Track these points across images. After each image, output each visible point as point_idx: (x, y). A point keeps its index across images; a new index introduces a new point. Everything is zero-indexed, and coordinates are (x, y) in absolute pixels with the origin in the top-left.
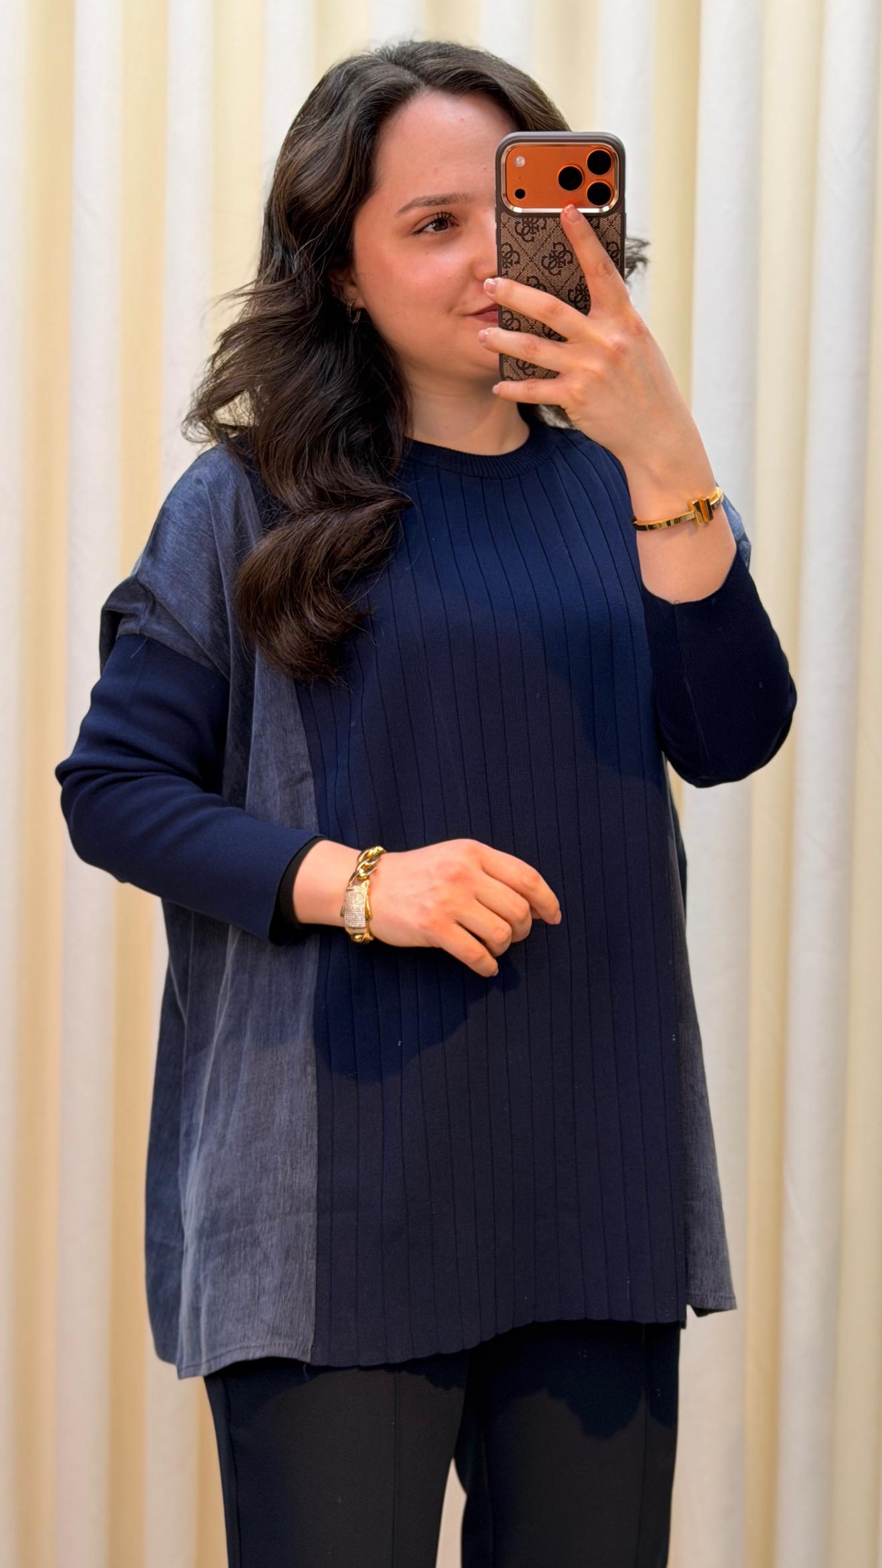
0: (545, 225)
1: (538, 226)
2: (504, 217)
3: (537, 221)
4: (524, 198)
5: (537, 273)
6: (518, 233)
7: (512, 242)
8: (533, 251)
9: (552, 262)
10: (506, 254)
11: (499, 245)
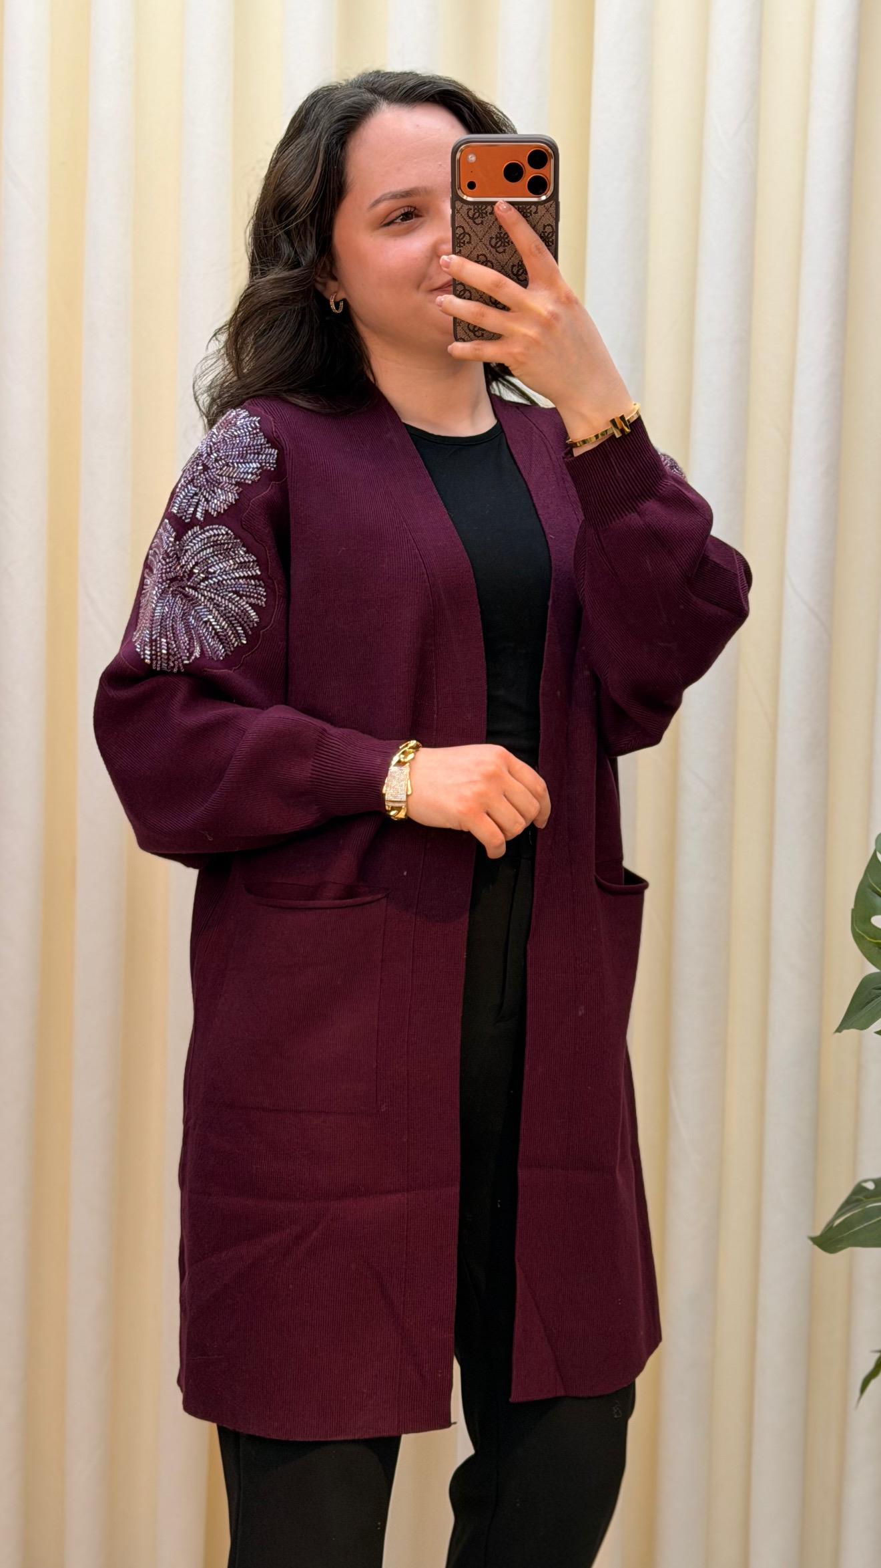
1: (486, 211)
2: (458, 205)
3: (486, 208)
4: (475, 189)
5: (485, 252)
6: (470, 218)
7: (465, 225)
8: (482, 233)
9: (498, 242)
10: (460, 235)
11: (454, 228)
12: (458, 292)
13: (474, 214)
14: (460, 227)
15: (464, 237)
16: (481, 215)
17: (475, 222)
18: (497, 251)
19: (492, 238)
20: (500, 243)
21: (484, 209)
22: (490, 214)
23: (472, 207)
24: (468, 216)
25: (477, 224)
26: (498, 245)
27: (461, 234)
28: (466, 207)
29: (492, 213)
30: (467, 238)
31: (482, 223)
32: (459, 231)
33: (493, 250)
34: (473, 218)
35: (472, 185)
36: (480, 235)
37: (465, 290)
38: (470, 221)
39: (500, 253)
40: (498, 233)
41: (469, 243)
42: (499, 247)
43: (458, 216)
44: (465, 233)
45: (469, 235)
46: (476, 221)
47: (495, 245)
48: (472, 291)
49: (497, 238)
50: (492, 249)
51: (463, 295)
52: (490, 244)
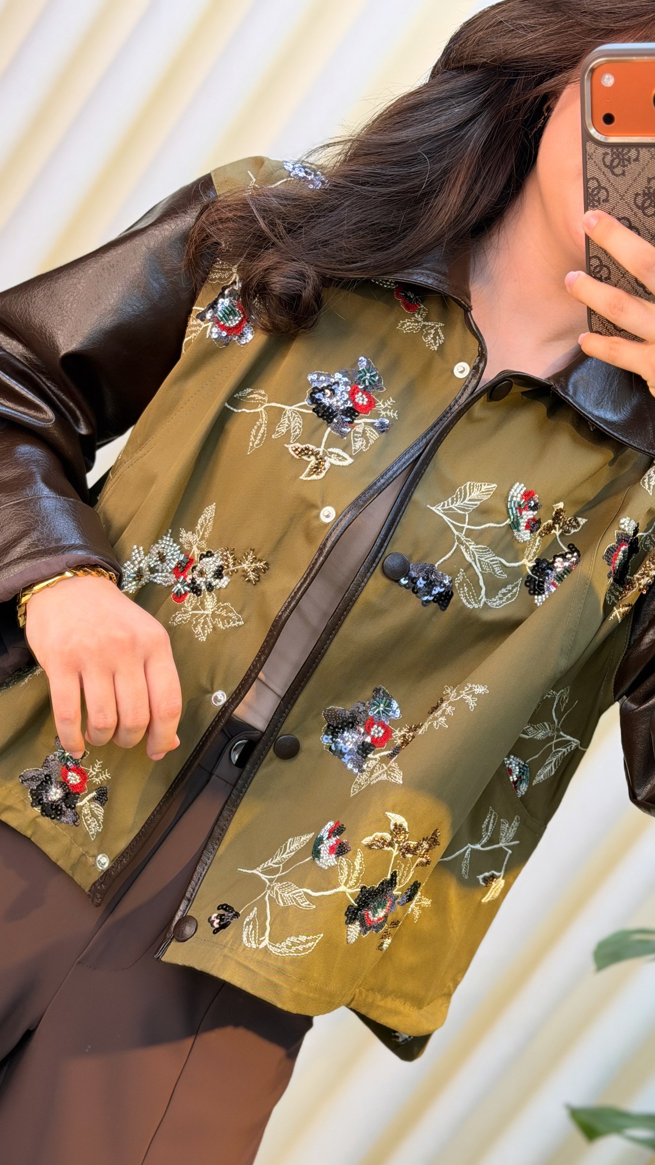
0: (638, 156)
1: (629, 157)
2: (590, 147)
3: (629, 152)
4: (612, 125)
5: (627, 213)
6: (606, 166)
7: (601, 178)
8: (624, 188)
9: (646, 200)
10: (593, 191)
11: (586, 181)
12: (592, 268)
13: (612, 161)
14: (593, 178)
15: (599, 192)
16: (624, 161)
17: (613, 173)
18: (645, 214)
19: (637, 195)
20: (648, 202)
21: (626, 154)
22: (635, 160)
23: (609, 151)
24: (604, 164)
25: (617, 176)
26: (646, 205)
27: (596, 188)
28: (601, 151)
29: (637, 159)
30: (603, 195)
31: (623, 174)
32: (593, 184)
33: (640, 213)
34: (611, 167)
35: (609, 119)
36: (621, 191)
37: (602, 265)
38: (606, 170)
39: (649, 216)
40: (646, 188)
41: (606, 201)
42: (647, 208)
43: (590, 164)
44: (600, 187)
45: (607, 190)
46: (618, 171)
47: (643, 205)
48: (612, 268)
49: (644, 194)
50: (636, 210)
51: (599, 272)
52: (635, 203)
